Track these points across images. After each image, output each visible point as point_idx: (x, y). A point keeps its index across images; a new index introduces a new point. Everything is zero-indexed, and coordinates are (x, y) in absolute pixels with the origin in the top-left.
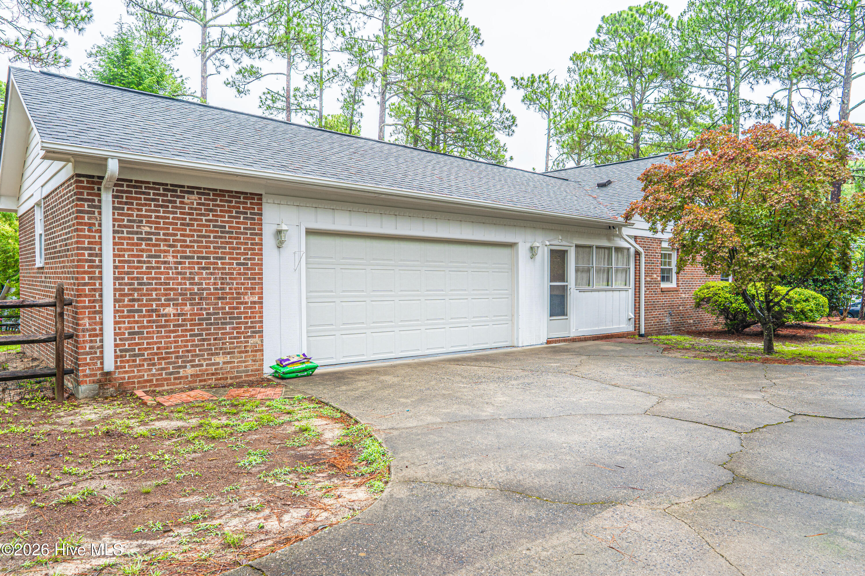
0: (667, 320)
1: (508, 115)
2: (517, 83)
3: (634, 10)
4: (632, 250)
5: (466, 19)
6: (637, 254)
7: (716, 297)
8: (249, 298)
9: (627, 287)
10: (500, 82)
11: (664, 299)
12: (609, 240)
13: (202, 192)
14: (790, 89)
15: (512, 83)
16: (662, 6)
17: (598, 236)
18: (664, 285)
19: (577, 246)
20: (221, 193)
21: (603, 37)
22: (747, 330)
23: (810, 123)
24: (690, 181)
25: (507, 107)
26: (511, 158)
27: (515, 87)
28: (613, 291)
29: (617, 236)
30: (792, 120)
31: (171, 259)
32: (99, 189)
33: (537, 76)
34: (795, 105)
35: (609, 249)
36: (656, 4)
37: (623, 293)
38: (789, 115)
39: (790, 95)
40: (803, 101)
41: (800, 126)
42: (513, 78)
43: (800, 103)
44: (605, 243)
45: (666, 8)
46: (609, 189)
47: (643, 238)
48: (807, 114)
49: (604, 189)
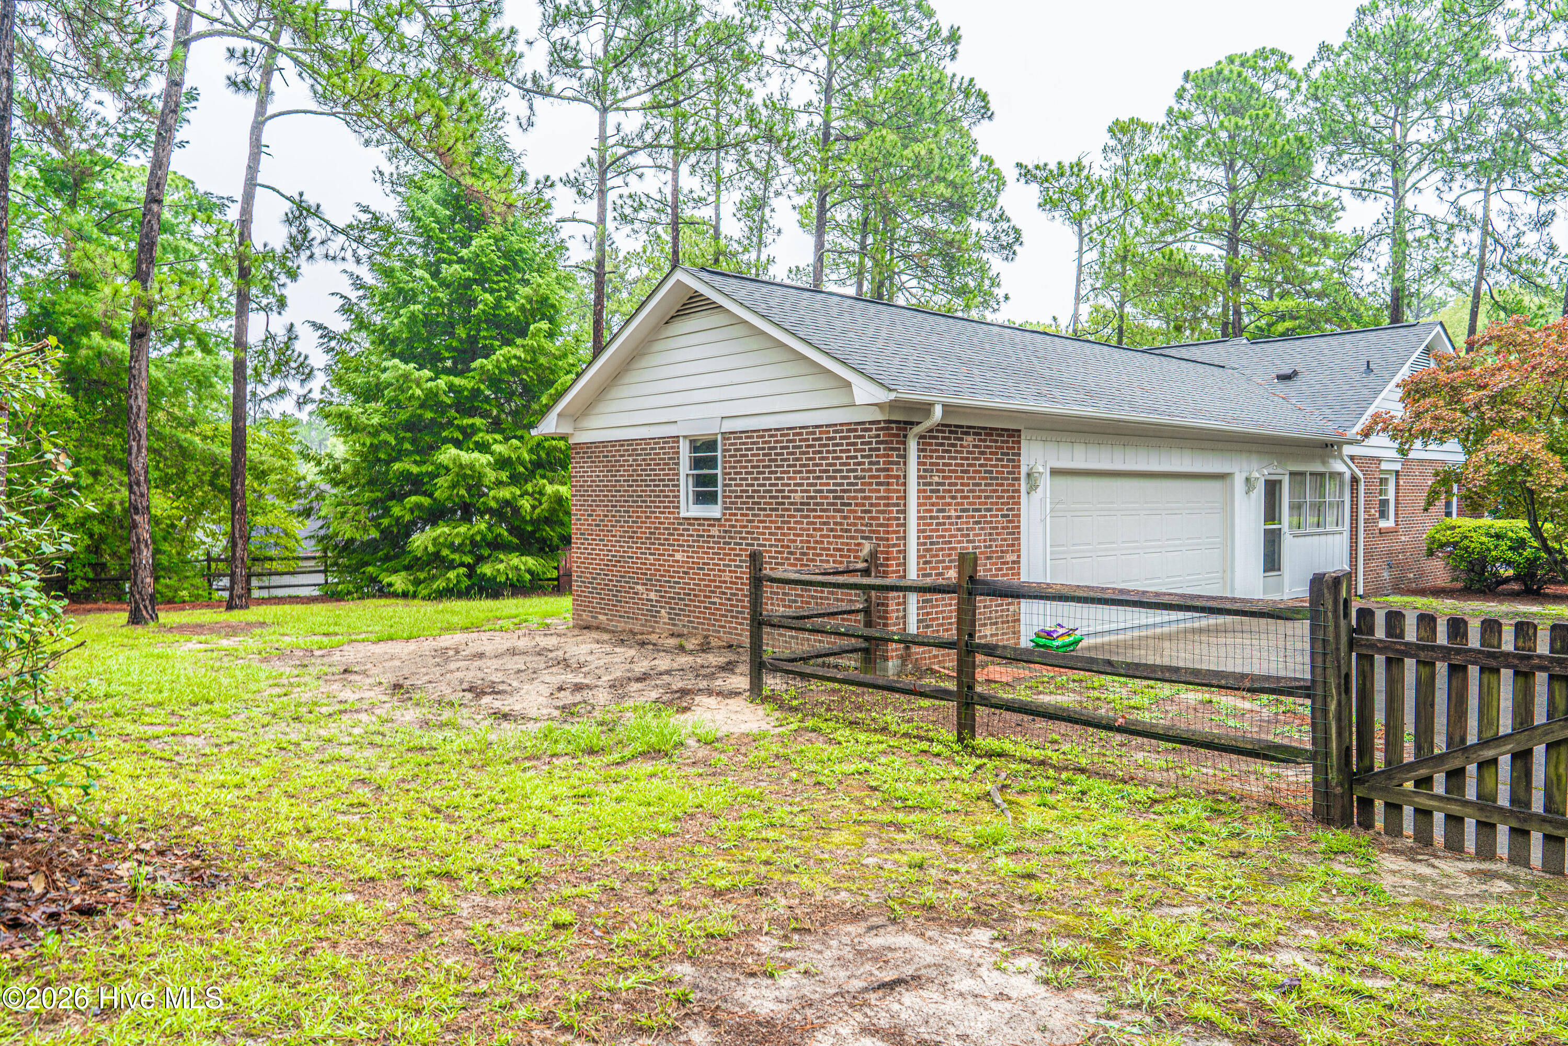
0: (1386, 575)
1: (1005, 226)
2: (1027, 174)
3: (1237, 62)
4: (1348, 476)
5: (972, 80)
6: (1355, 480)
7: (1466, 542)
8: (1010, 557)
9: (1339, 529)
10: (997, 172)
11: (1382, 545)
12: (1324, 463)
13: (977, 431)
14: (1487, 191)
15: (1017, 171)
16: (1282, 56)
17: (1311, 458)
18: (1383, 524)
19: (1292, 474)
20: (990, 431)
21: (1185, 106)
22: (1500, 588)
23: (1518, 245)
24: (1491, 397)
25: (1007, 213)
26: (1007, 298)
27: (1023, 180)
28: (1327, 534)
29: (1334, 457)
30: (1489, 241)
31: (953, 513)
32: (905, 436)
33: (1066, 165)
34: (1493, 215)
35: (1322, 475)
36: (1273, 52)
37: (1337, 537)
38: (1485, 233)
39: (1487, 200)
40: (1507, 208)
41: (1500, 250)
42: (1019, 165)
43: (1501, 212)
44: (1318, 468)
45: (1290, 58)
46: (1296, 383)
47: (1361, 457)
48: (1513, 231)
49: (1290, 383)
